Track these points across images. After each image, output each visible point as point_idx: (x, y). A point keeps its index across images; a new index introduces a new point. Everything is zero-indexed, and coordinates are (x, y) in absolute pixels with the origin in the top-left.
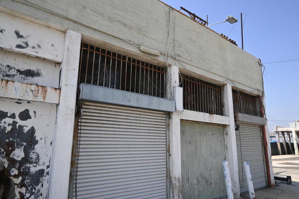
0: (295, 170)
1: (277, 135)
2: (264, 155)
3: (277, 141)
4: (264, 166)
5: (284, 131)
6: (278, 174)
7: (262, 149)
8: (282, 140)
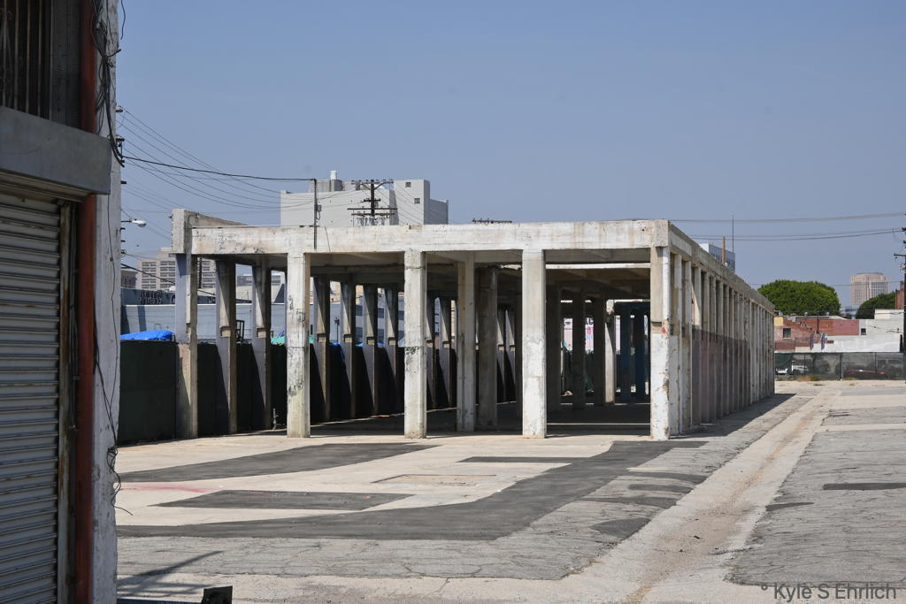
0: (264, 541)
1: (182, 288)
2: (63, 442)
3: (178, 330)
4: (56, 528)
5: (239, 251)
6: (151, 579)
7: (58, 390)
8: (211, 325)
